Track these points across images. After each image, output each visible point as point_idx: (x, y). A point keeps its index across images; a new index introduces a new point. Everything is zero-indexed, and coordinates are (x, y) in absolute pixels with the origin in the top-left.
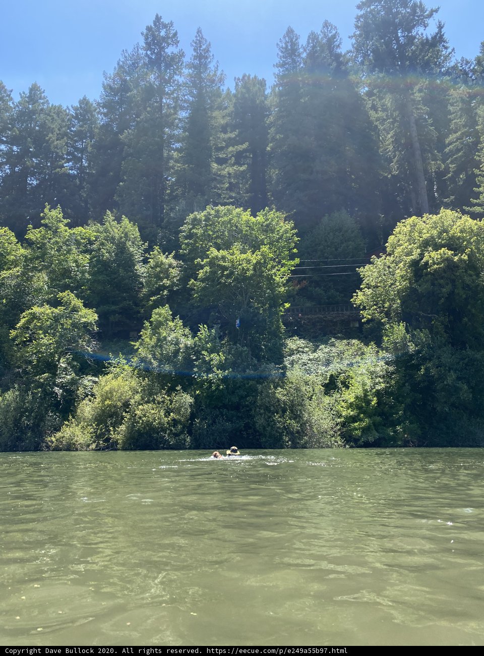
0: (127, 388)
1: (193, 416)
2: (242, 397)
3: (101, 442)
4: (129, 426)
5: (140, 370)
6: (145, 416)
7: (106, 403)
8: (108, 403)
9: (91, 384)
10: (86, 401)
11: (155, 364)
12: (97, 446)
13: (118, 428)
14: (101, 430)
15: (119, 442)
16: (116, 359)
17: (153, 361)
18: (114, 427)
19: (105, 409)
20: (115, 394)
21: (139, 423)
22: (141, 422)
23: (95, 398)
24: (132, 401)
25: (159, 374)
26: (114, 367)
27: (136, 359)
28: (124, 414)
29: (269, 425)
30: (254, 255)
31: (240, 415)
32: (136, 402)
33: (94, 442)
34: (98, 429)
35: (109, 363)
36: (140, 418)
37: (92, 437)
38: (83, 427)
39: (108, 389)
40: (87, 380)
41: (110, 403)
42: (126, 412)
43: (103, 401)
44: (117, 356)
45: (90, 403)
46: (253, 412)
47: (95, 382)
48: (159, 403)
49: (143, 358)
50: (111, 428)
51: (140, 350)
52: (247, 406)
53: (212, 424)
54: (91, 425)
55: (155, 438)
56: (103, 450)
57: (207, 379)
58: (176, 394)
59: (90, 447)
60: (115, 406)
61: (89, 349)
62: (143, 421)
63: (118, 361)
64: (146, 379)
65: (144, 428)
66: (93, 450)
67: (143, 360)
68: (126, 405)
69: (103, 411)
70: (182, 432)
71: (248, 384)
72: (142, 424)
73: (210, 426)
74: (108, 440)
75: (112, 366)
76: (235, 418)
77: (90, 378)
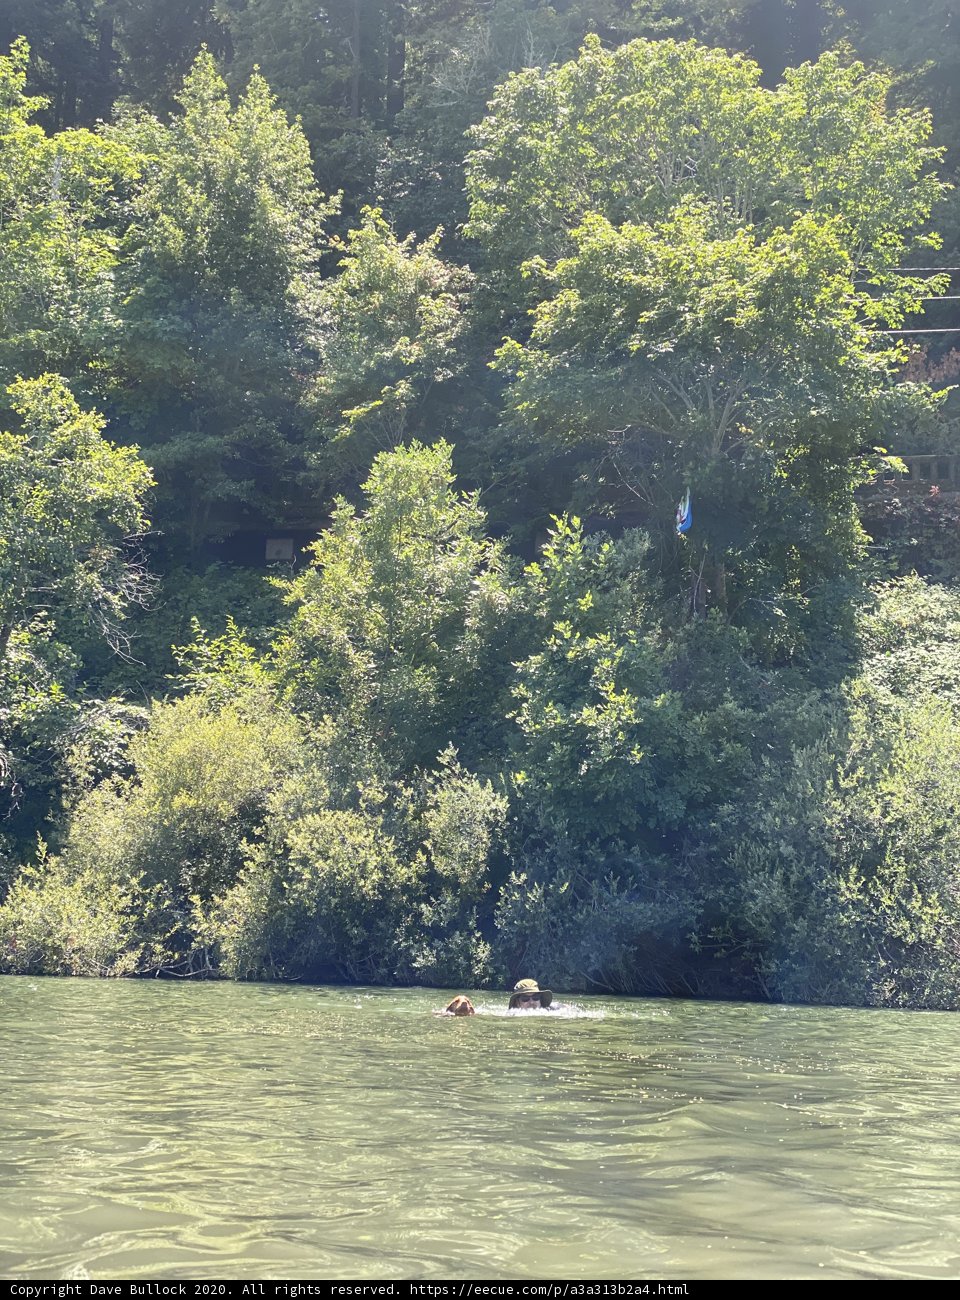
0: (254, 751)
1: (498, 867)
2: (692, 804)
3: (159, 948)
4: (261, 894)
5: (305, 685)
6: (323, 855)
7: (177, 802)
8: (183, 806)
9: (123, 728)
10: (102, 794)
11: (362, 663)
12: (141, 962)
13: (223, 896)
14: (158, 901)
15: (223, 949)
16: (216, 642)
17: (351, 652)
18: (206, 896)
19: (175, 825)
20: (208, 770)
21: (300, 881)
22: (307, 876)
23: (138, 783)
24: (275, 802)
25: (374, 703)
26: (208, 670)
27: (289, 643)
28: (244, 846)
29: (799, 911)
30: (766, 248)
31: (685, 871)
32: (287, 804)
33: (132, 945)
34: (145, 899)
35: (189, 656)
36: (304, 861)
37: (125, 929)
38: (92, 888)
39: (183, 752)
40: (107, 717)
41: (192, 803)
42: (253, 839)
43: (165, 796)
44: (216, 629)
45: (119, 801)
46: (734, 860)
47: (139, 724)
48: (373, 810)
49: (316, 639)
50: (195, 899)
51: (303, 609)
52: (713, 838)
53: (574, 902)
54: (121, 883)
55: (355, 942)
56: (164, 976)
57: (566, 728)
58: (438, 780)
59: (121, 964)
60: (208, 817)
61: (115, 599)
62: (315, 872)
63: (224, 647)
64: (325, 717)
65: (321, 900)
66: (125, 974)
67: (313, 648)
68: (251, 813)
69: (167, 834)
70: (457, 924)
71: (716, 753)
72: (312, 884)
73: (563, 908)
74: (181, 940)
75: (198, 664)
76: (663, 883)
77: (116, 705)
